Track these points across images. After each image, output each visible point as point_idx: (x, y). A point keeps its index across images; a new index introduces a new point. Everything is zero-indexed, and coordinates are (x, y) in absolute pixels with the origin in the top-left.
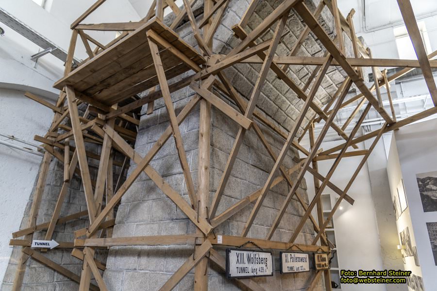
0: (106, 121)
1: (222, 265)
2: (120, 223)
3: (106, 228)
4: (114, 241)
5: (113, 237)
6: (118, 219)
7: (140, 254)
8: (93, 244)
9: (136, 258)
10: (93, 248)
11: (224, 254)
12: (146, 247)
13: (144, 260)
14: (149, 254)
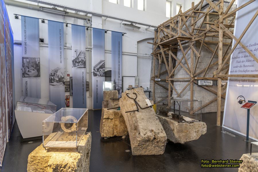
0: (169, 49)
1: (197, 83)
2: (176, 75)
3: (172, 76)
4: (175, 79)
5: (174, 78)
6: (175, 74)
7: (181, 81)
8: (170, 80)
9: (180, 82)
10: (171, 80)
11: (197, 81)
12: (182, 80)
13: (182, 83)
14: (183, 81)
